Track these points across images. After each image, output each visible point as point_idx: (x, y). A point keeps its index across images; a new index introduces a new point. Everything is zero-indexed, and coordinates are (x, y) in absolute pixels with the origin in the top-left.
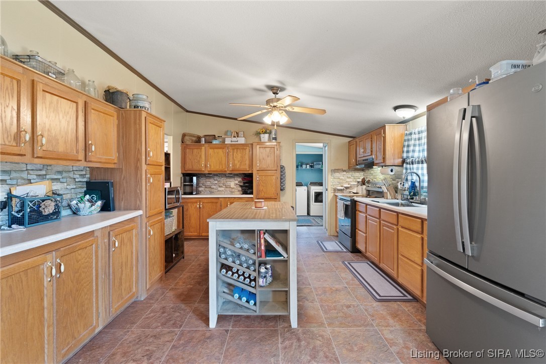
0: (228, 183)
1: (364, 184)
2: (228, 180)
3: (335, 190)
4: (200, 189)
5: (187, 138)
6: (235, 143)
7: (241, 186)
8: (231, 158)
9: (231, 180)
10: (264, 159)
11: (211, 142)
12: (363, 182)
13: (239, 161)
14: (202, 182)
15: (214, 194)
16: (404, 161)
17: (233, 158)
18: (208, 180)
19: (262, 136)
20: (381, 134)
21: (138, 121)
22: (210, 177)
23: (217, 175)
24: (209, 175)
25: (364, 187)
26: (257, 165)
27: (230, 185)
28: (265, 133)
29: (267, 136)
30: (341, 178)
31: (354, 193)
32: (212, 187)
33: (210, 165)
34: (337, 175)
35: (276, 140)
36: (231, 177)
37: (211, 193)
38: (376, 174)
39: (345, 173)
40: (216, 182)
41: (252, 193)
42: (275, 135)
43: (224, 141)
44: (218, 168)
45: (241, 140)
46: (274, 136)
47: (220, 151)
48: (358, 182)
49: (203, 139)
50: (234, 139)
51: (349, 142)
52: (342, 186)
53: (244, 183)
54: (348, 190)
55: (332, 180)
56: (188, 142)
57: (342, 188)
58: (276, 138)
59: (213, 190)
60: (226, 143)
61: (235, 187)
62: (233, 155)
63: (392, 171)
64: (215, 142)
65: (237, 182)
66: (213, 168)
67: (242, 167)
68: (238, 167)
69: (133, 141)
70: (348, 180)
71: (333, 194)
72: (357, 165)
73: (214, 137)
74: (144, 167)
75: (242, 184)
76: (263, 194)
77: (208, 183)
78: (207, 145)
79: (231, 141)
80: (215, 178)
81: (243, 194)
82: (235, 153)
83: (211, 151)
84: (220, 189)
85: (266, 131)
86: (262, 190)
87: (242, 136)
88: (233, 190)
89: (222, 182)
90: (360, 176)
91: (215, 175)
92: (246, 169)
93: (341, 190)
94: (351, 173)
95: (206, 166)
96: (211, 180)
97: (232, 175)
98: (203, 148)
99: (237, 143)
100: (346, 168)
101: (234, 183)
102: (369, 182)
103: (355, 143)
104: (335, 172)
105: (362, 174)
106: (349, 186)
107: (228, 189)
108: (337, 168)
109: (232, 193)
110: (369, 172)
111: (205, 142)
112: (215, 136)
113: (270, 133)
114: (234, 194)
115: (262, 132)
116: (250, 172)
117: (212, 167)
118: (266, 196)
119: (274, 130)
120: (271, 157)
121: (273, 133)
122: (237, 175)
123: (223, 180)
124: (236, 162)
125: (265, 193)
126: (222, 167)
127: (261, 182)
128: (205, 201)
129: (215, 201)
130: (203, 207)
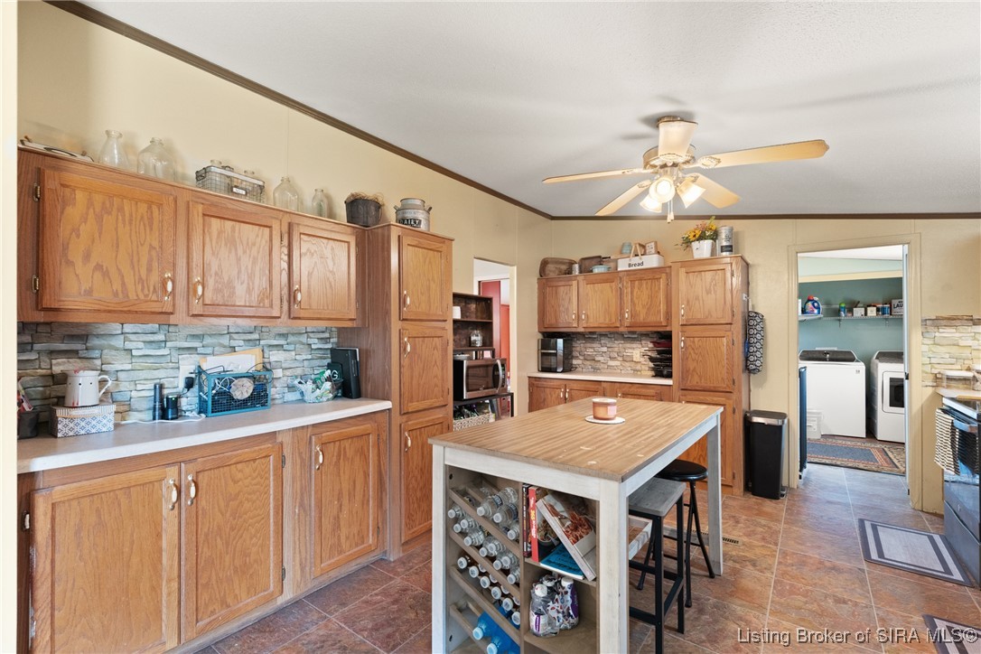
0: (629, 352)
2: (628, 345)
3: (940, 379)
4: (575, 362)
5: (550, 267)
6: (637, 268)
7: (652, 359)
8: (627, 299)
9: (634, 346)
10: (697, 298)
11: (592, 271)
13: (644, 306)
14: (578, 349)
15: (601, 374)
17: (632, 300)
18: (588, 345)
19: (695, 245)
22: (592, 340)
23: (605, 335)
24: (590, 336)
26: (681, 313)
27: (632, 357)
28: (702, 237)
29: (707, 244)
32: (597, 359)
33: (587, 316)
34: (946, 333)
35: (730, 251)
36: (633, 340)
37: (596, 370)
40: (605, 349)
41: (669, 376)
43: (615, 265)
44: (601, 320)
45: (652, 261)
46: (725, 244)
47: (606, 286)
49: (577, 266)
50: (636, 260)
52: (968, 370)
53: (658, 353)
55: (925, 349)
56: (552, 275)
59: (598, 365)
60: (618, 269)
61: (642, 360)
62: (632, 292)
64: (597, 270)
65: (645, 350)
66: (593, 322)
67: (652, 319)
68: (642, 319)
71: (930, 391)
73: (600, 260)
75: (654, 355)
76: (696, 379)
77: (590, 351)
78: (581, 278)
79: (630, 265)
80: (602, 342)
81: (657, 375)
82: (636, 290)
83: (589, 288)
84: (612, 363)
85: (703, 232)
86: (694, 370)
87: (653, 251)
88: (638, 367)
89: (616, 349)
91: (601, 335)
92: (657, 319)
95: (578, 317)
96: (594, 345)
97: (633, 335)
98: (575, 283)
99: (640, 267)
101: (639, 352)
104: (938, 327)
107: (628, 364)
108: (947, 315)
109: (636, 372)
111: (581, 272)
112: (600, 257)
113: (715, 236)
114: (641, 376)
115: (695, 236)
116: (668, 329)
117: (591, 320)
118: (703, 384)
119: (724, 229)
120: (715, 292)
121: (724, 233)
122: (646, 335)
123: (618, 345)
124: (637, 309)
125: (700, 377)
126: (610, 320)
127: (692, 352)
128: (575, 386)
129: (593, 387)
130: (571, 397)
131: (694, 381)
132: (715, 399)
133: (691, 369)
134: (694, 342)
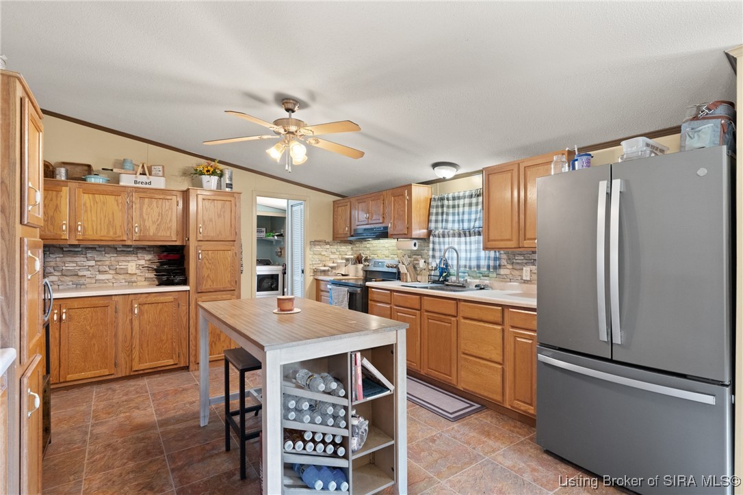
0: (123, 265)
1: (360, 262)
2: (122, 258)
3: (316, 271)
6: (144, 186)
7: (156, 270)
8: (136, 214)
9: (129, 258)
10: (211, 220)
11: (85, 180)
12: (359, 260)
13: (154, 222)
14: (52, 264)
15: (86, 289)
16: (430, 233)
17: (141, 215)
19: (205, 178)
20: (403, 195)
22: (76, 253)
25: (360, 266)
27: (127, 269)
28: (214, 173)
29: (215, 179)
30: (323, 253)
31: (343, 275)
32: (81, 273)
33: (84, 228)
34: (318, 248)
35: (232, 188)
36: (128, 253)
37: (78, 286)
38: (374, 249)
39: (328, 246)
40: (92, 263)
41: (185, 282)
42: (231, 179)
43: (116, 180)
44: (104, 233)
45: (160, 183)
46: (228, 182)
47: (111, 199)
48: (347, 260)
49: (63, 170)
50: (143, 178)
51: (334, 202)
52: (325, 266)
53: (162, 264)
54: (334, 271)
55: (311, 256)
57: (326, 268)
58: (231, 185)
59: (82, 281)
60: (122, 184)
61: (138, 272)
62: (141, 209)
63: (415, 245)
64: (93, 180)
65: (142, 262)
66: (90, 234)
67: (162, 234)
68: (151, 234)
70: (332, 256)
71: (312, 278)
72: (352, 236)
73: (89, 169)
74: (18, 230)
75: (156, 266)
76: (210, 282)
77: (70, 266)
78: (73, 184)
79: (136, 182)
80: (89, 255)
81: (161, 284)
82: (145, 207)
83: (86, 198)
85: (215, 170)
86: (208, 276)
87: (161, 173)
88: (134, 278)
89: (107, 263)
90: (348, 251)
91: (88, 248)
92: (170, 236)
93: (324, 271)
94: (336, 247)
95: (72, 229)
96: (77, 259)
97: (128, 249)
98: (65, 190)
99: (148, 186)
100: (330, 239)
101: (137, 267)
102: (366, 260)
103: (349, 204)
104: (315, 245)
105: (350, 247)
106: (335, 265)
107: (122, 277)
108: (317, 239)
109: (131, 283)
110: (363, 246)
111: (67, 179)
112: (89, 166)
113: (221, 175)
114: (137, 287)
115: (208, 171)
116: (179, 243)
117: (89, 232)
118: (215, 286)
119: (228, 171)
120: (224, 217)
121: (227, 175)
122: (144, 249)
123: (109, 259)
124: (147, 223)
125: (213, 281)
126: (115, 233)
127: (206, 262)
128: (76, 304)
129: (101, 302)
130: (69, 318)
131: (207, 285)
132: (224, 296)
133: (206, 275)
134: (208, 254)
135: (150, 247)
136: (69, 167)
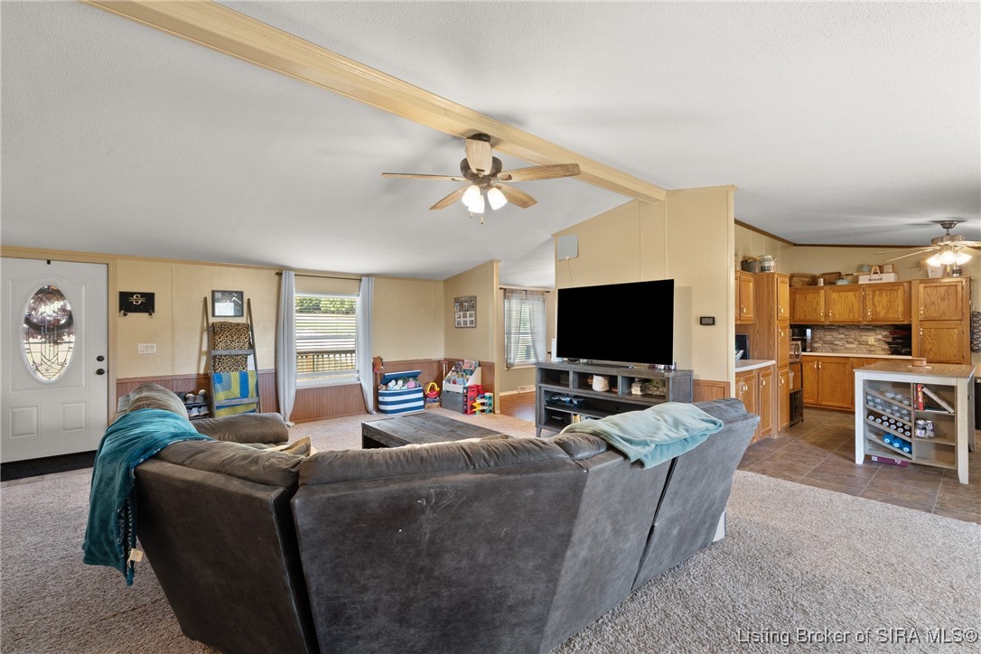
0: (864, 338)
2: (864, 334)
4: (816, 345)
6: (877, 282)
7: (888, 343)
8: (869, 303)
9: (869, 334)
10: (934, 303)
11: (835, 284)
13: (884, 308)
15: (837, 352)
17: (873, 303)
18: (827, 333)
21: (770, 283)
22: (831, 330)
23: (843, 327)
24: (831, 327)
26: (920, 312)
27: (867, 341)
32: (835, 343)
33: (833, 314)
36: (869, 330)
37: (834, 351)
40: (843, 336)
41: (908, 354)
43: (856, 280)
44: (846, 317)
45: (889, 277)
46: (955, 269)
47: (851, 294)
49: (822, 279)
50: (876, 276)
53: (894, 339)
56: (799, 286)
59: (836, 347)
60: (860, 283)
61: (876, 344)
62: (873, 299)
64: (840, 283)
65: (880, 337)
66: (838, 318)
67: (890, 316)
68: (882, 316)
69: (766, 299)
74: (776, 322)
75: (890, 340)
76: (932, 355)
77: (829, 338)
78: (828, 287)
79: (870, 280)
80: (841, 331)
81: (892, 354)
82: (877, 297)
83: (835, 296)
84: (848, 346)
86: (931, 349)
87: (891, 270)
88: (873, 348)
89: (853, 336)
91: (839, 326)
92: (898, 316)
95: (826, 315)
96: (833, 334)
97: (872, 327)
98: (822, 292)
99: (880, 282)
101: (875, 340)
107: (863, 346)
109: (870, 352)
111: (825, 284)
112: (839, 274)
114: (875, 354)
116: (905, 323)
117: (837, 316)
118: (939, 358)
122: (881, 327)
123: (854, 334)
124: (878, 309)
126: (854, 316)
127: (930, 338)
129: (842, 361)
130: (823, 368)
133: (929, 349)
134: (930, 331)
135: (886, 325)
136: (827, 277)
